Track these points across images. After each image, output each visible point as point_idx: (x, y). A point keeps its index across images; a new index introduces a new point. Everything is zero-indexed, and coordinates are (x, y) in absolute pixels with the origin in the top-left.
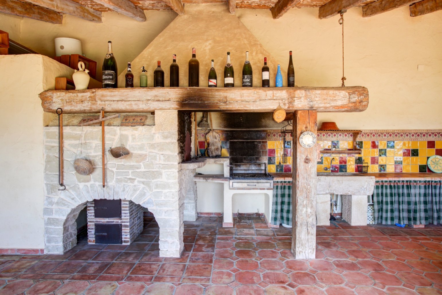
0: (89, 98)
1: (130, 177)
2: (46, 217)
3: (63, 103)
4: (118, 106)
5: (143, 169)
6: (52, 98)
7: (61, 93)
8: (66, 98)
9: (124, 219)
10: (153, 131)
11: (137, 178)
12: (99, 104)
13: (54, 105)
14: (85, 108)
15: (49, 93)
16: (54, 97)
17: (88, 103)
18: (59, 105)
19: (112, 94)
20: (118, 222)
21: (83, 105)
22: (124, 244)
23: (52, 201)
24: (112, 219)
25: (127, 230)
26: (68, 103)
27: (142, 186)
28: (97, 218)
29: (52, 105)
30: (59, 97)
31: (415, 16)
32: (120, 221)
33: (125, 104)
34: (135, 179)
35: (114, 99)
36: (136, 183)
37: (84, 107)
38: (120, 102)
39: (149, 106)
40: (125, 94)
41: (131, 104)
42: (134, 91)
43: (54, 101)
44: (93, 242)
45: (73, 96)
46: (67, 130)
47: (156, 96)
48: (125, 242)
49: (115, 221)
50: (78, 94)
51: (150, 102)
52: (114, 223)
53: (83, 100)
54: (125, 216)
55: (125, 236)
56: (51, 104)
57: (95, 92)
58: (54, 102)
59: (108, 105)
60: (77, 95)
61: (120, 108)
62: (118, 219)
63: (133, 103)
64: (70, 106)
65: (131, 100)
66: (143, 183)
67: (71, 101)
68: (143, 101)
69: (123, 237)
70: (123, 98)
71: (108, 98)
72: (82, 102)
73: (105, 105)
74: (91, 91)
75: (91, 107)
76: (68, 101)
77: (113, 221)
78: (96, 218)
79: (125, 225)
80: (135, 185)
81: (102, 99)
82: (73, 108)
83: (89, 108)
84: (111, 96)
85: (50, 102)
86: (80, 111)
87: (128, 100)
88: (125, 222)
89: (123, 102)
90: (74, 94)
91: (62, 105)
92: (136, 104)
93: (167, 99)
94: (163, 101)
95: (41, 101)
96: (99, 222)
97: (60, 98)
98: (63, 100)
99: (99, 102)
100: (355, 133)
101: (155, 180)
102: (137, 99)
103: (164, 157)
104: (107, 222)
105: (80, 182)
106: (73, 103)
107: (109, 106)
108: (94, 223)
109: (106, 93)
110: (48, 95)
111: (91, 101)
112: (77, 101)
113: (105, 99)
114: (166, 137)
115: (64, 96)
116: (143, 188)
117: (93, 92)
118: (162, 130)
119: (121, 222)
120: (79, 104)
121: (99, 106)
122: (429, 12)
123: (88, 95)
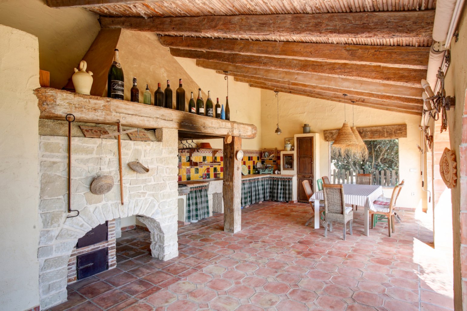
0: (103, 106)
1: (142, 191)
2: (42, 259)
3: (71, 108)
4: (132, 120)
5: (153, 183)
6: (56, 99)
7: (68, 94)
8: (75, 103)
9: (111, 241)
10: (161, 147)
11: (148, 192)
12: (114, 116)
13: (58, 108)
14: (99, 118)
15: (51, 91)
16: (58, 99)
17: (102, 112)
18: (65, 110)
19: (127, 107)
20: (104, 246)
21: (96, 114)
22: (110, 268)
23: (52, 235)
24: (98, 244)
25: (113, 252)
26: (77, 109)
27: (152, 198)
28: (80, 249)
29: (55, 108)
30: (66, 99)
31: (237, 81)
32: (106, 244)
33: (139, 119)
34: (146, 193)
35: (129, 112)
36: (146, 196)
37: (97, 116)
38: (134, 116)
39: (158, 123)
40: (139, 109)
41: (144, 120)
42: (146, 107)
43: (57, 103)
44: (74, 280)
45: (84, 102)
46: (76, 142)
47: (163, 115)
48: (112, 265)
49: (100, 246)
50: (91, 100)
51: (158, 120)
52: (100, 248)
53: (96, 108)
54: (112, 238)
55: (112, 260)
56: (53, 107)
57: (110, 101)
58: (58, 105)
59: (122, 118)
60: (89, 101)
61: (134, 122)
62: (104, 242)
63: (146, 119)
64: (80, 113)
65: (143, 115)
66: (153, 195)
67: (82, 107)
68: (153, 118)
69: (110, 261)
70: (137, 113)
71: (123, 111)
72: (95, 110)
73: (120, 117)
74: (105, 100)
75: (105, 118)
76: (77, 106)
77: (98, 246)
78: (78, 249)
79: (111, 247)
80: (146, 199)
81: (117, 110)
82: (83, 115)
83: (103, 119)
84: (126, 109)
85: (52, 104)
86: (93, 120)
87: (142, 115)
88: (111, 244)
89: (137, 117)
90: (85, 100)
91: (69, 110)
92: (148, 121)
93: (171, 119)
94: (168, 120)
95: (37, 101)
96: (83, 252)
97: (67, 101)
98: (71, 104)
99: (114, 113)
100: (214, 151)
101: (162, 192)
102: (148, 116)
103: (169, 169)
104: (92, 249)
105: (91, 204)
106: (84, 110)
107: (124, 118)
108: (76, 256)
109: (121, 105)
110: (49, 93)
111: (105, 111)
112: (89, 108)
113: (120, 111)
114: (171, 153)
115: (72, 99)
116: (152, 201)
117: (108, 101)
118: (168, 147)
119: (107, 246)
120: (92, 111)
121: (114, 117)
122: (245, 82)
123: (102, 103)
